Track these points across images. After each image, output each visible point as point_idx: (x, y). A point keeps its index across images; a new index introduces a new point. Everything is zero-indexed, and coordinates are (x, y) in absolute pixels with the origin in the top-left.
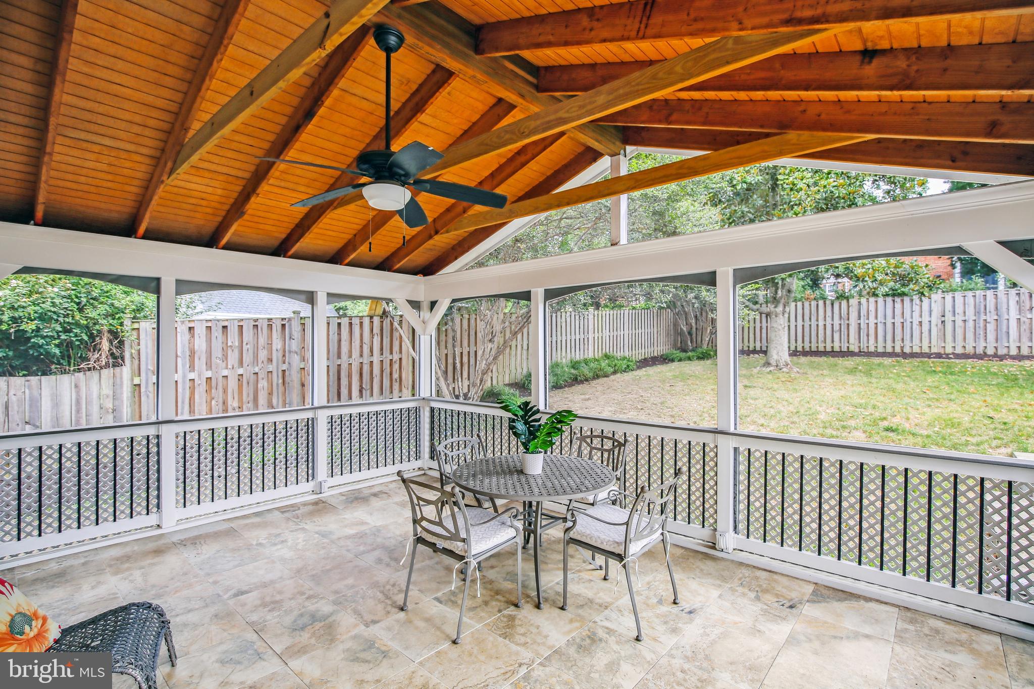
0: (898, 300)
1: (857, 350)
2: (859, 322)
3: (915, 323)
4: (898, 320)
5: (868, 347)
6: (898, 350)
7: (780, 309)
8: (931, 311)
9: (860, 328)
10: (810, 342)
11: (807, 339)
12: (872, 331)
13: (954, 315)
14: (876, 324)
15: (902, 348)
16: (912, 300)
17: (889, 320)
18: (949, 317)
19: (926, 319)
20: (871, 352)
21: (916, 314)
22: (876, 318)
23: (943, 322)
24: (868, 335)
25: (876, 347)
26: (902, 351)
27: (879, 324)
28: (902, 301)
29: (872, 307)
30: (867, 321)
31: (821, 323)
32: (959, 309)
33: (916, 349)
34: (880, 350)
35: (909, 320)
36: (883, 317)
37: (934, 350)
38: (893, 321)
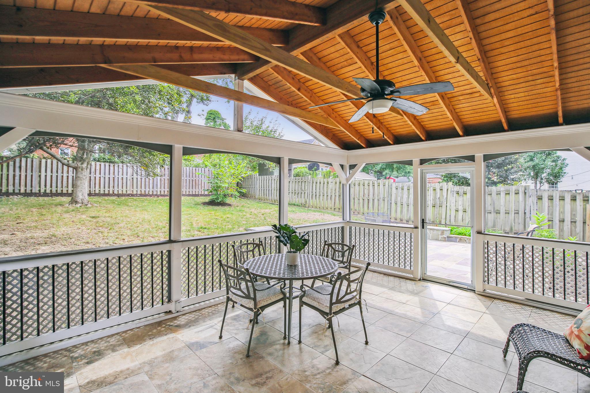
0: (112, 165)
2: (90, 175)
3: (120, 178)
4: (112, 176)
5: (95, 190)
6: (111, 192)
8: (127, 173)
9: (90, 180)
10: (57, 187)
11: (54, 185)
12: (97, 182)
14: (100, 177)
16: (118, 166)
17: (107, 176)
18: (135, 176)
19: (125, 176)
20: (97, 194)
21: (121, 174)
22: (100, 174)
23: (132, 178)
24: (95, 184)
25: (100, 191)
26: (113, 193)
27: (101, 178)
28: (114, 166)
29: (98, 168)
30: (95, 176)
33: (120, 192)
34: (102, 192)
36: (104, 174)
37: (128, 192)
38: (109, 176)
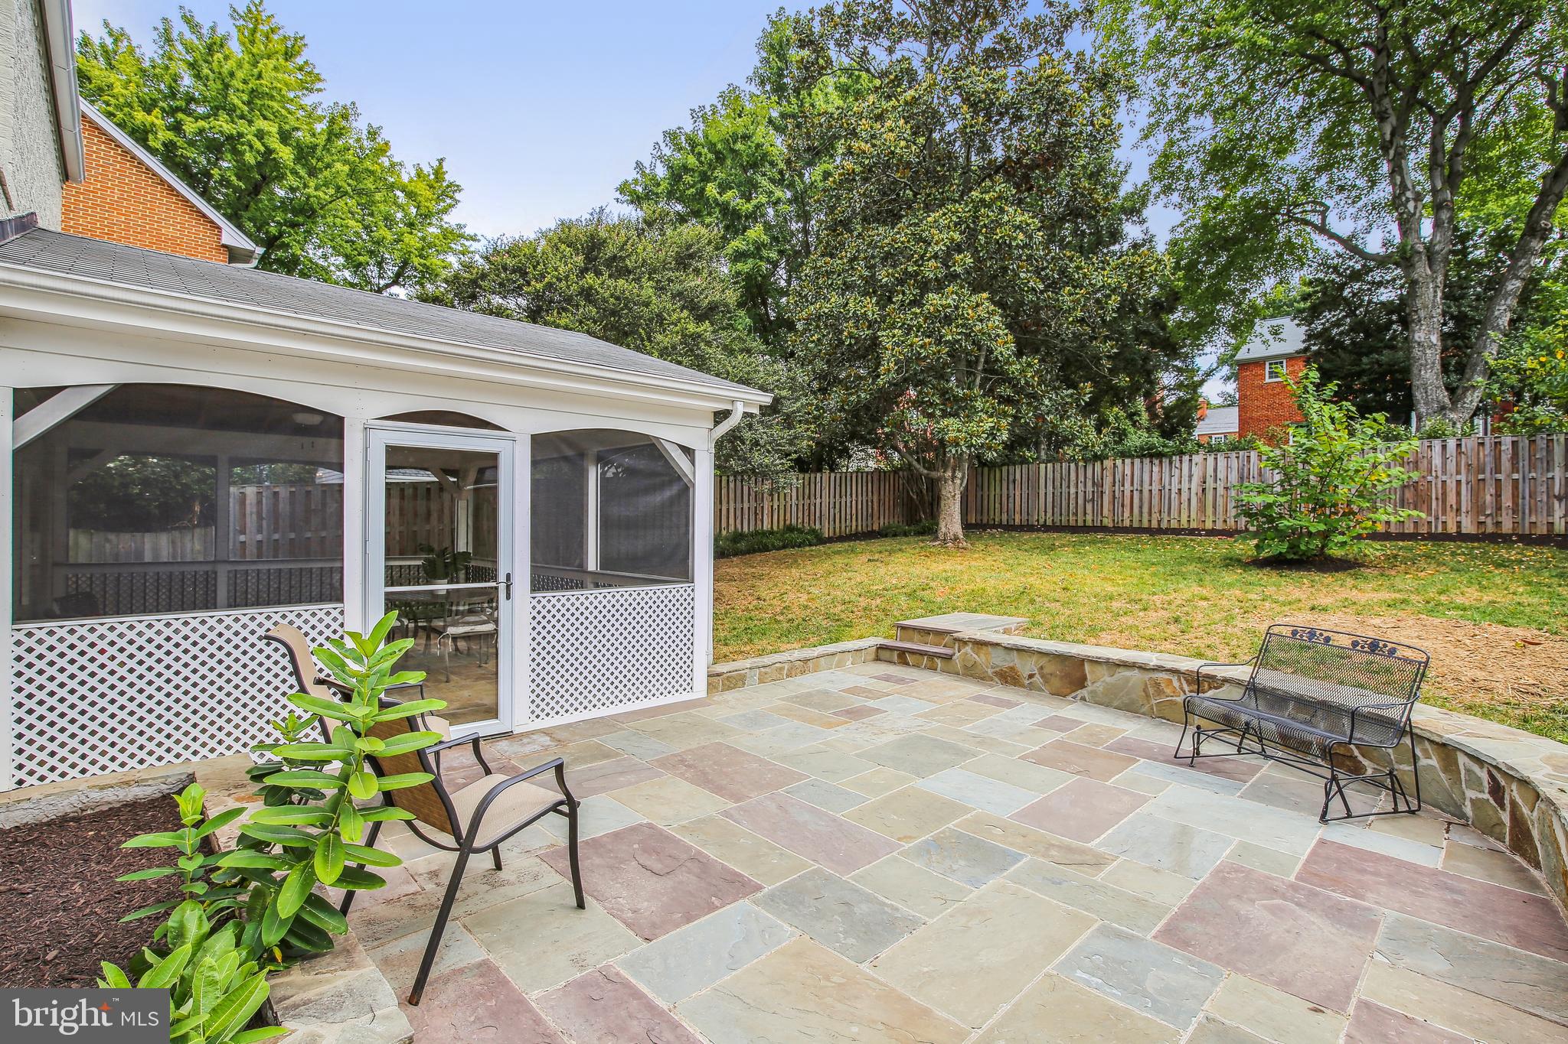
0: (1156, 461)
1: (1111, 525)
2: (1113, 489)
3: (1174, 490)
4: (1155, 487)
5: (1122, 521)
6: (1154, 524)
7: (949, 474)
8: (1191, 476)
9: (1114, 497)
12: (1127, 502)
13: (1215, 481)
14: (1132, 491)
15: (1159, 522)
16: (1171, 463)
17: (1146, 487)
18: (1210, 481)
19: (1185, 486)
20: (1126, 528)
21: (1175, 480)
22: (1132, 484)
23: (1204, 490)
24: (1123, 506)
25: (1132, 521)
27: (1135, 492)
28: (1161, 463)
29: (1128, 471)
30: (1122, 489)
31: (1073, 490)
32: (1221, 475)
33: (1174, 524)
34: (1136, 525)
35: (1167, 487)
36: (1139, 483)
37: (1193, 525)
38: (1150, 488)
